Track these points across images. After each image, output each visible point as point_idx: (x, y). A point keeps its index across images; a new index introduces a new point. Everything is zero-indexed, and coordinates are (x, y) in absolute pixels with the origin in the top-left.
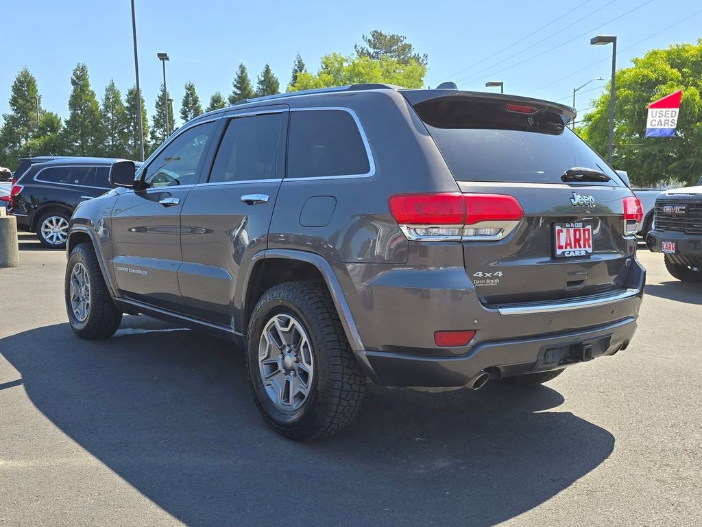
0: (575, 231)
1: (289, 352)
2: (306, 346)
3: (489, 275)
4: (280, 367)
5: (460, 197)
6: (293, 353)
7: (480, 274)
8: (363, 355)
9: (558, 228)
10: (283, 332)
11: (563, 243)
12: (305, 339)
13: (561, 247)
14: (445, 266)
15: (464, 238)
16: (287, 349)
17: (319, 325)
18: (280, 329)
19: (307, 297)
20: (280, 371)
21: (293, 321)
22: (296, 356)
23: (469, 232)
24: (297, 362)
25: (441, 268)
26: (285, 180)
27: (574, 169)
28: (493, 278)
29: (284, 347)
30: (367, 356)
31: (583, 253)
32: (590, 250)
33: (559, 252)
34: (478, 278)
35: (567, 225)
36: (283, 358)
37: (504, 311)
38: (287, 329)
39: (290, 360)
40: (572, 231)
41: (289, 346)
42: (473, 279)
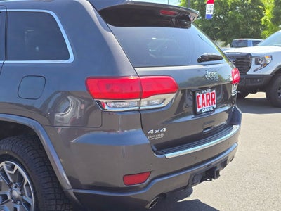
0: (207, 95)
1: (16, 187)
2: (27, 184)
3: (157, 131)
4: (9, 198)
5: (137, 79)
6: (18, 189)
7: (152, 131)
8: (71, 192)
9: (197, 94)
10: (10, 174)
11: (200, 104)
12: (27, 180)
13: (199, 107)
14: (128, 129)
15: (141, 108)
16: (14, 186)
17: (37, 171)
18: (7, 172)
19: (26, 150)
20: (9, 201)
21: (17, 167)
22: (20, 191)
23: (144, 104)
24: (22, 195)
25: (126, 131)
26: (5, 62)
27: (205, 54)
28: (160, 133)
29: (11, 184)
30: (74, 193)
31: (212, 109)
32: (215, 106)
33: (198, 110)
34: (150, 134)
35: (203, 92)
36: (11, 191)
37: (168, 156)
38: (13, 172)
39: (16, 193)
40: (205, 95)
41: (15, 183)
42: (147, 135)
